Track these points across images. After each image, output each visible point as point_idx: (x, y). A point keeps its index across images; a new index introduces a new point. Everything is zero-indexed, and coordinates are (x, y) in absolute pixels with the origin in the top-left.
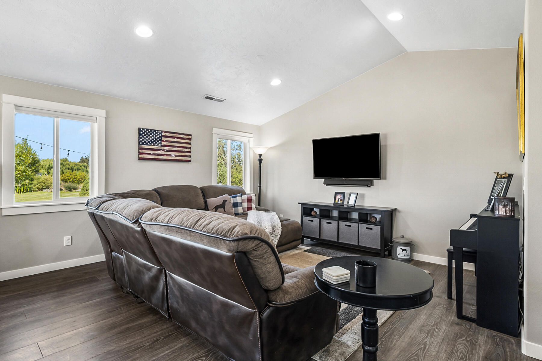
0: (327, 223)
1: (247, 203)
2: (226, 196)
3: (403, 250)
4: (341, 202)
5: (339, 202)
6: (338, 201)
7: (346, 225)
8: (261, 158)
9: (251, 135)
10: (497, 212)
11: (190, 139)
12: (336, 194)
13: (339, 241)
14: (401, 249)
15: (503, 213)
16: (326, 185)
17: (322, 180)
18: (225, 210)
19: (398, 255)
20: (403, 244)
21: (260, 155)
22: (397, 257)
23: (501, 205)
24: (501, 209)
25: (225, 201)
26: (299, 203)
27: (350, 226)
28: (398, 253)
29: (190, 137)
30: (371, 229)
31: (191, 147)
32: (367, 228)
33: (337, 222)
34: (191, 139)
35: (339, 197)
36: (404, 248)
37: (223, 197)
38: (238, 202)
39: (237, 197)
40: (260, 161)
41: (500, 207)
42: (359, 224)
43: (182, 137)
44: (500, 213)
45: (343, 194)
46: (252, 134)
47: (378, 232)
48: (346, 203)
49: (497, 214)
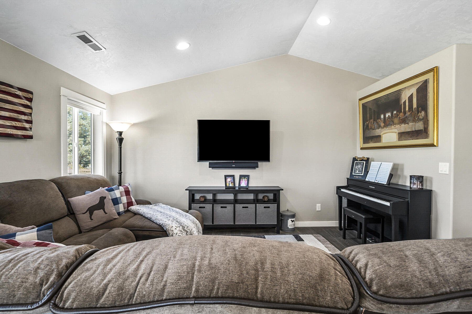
0: (222, 207)
1: (125, 197)
2: (102, 191)
3: (292, 221)
4: (232, 185)
5: (231, 185)
6: (229, 184)
7: (243, 207)
8: (122, 136)
9: (104, 106)
10: (416, 186)
11: (30, 100)
12: (226, 177)
13: (236, 224)
14: (291, 220)
15: (420, 186)
16: (211, 168)
17: (207, 163)
18: (106, 212)
19: (288, 226)
20: (291, 216)
21: (121, 133)
22: (288, 228)
23: (419, 181)
24: (419, 184)
25: (102, 199)
26: (186, 190)
27: (247, 207)
28: (289, 225)
29: (30, 96)
30: (269, 207)
31: (31, 114)
32: (265, 207)
33: (233, 205)
34: (32, 99)
35: (229, 180)
36: (293, 220)
37: (99, 193)
38: (117, 197)
39: (114, 190)
40: (121, 140)
41: (418, 183)
42: (257, 204)
43: (16, 93)
44: (418, 187)
45: (232, 176)
46: (104, 104)
47: (275, 209)
48: (237, 185)
49: (416, 187)
